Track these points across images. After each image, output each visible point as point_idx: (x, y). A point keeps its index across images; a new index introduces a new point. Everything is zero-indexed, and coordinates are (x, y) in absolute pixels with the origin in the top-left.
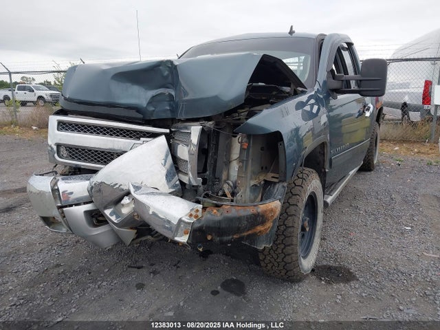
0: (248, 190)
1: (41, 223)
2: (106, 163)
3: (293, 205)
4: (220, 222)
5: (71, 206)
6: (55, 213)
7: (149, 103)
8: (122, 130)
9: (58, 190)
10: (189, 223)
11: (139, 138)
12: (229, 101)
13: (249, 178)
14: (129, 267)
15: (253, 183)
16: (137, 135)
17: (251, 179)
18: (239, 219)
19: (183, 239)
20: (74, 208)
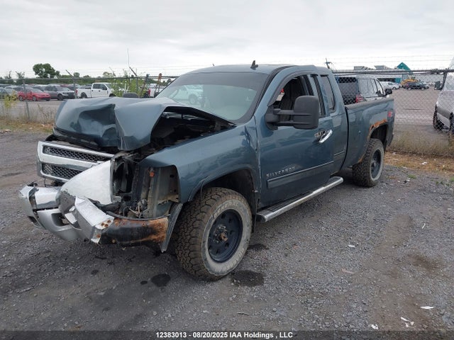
0: (155, 207)
1: (29, 220)
2: (69, 177)
3: (199, 220)
4: (117, 231)
5: (43, 209)
6: (32, 214)
7: (104, 135)
8: (81, 153)
9: (34, 198)
10: (100, 230)
11: (96, 161)
12: (141, 141)
13: (156, 199)
14: (96, 257)
15: (160, 202)
16: (95, 159)
17: (159, 199)
18: (132, 229)
19: (96, 241)
20: (46, 211)
